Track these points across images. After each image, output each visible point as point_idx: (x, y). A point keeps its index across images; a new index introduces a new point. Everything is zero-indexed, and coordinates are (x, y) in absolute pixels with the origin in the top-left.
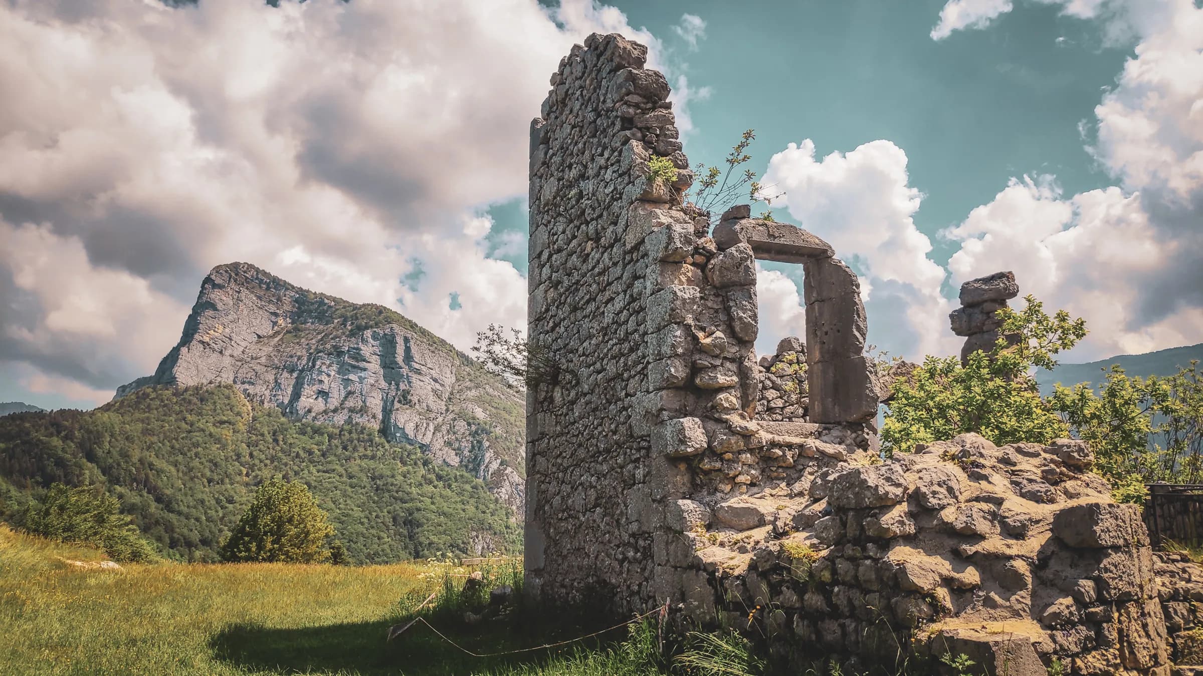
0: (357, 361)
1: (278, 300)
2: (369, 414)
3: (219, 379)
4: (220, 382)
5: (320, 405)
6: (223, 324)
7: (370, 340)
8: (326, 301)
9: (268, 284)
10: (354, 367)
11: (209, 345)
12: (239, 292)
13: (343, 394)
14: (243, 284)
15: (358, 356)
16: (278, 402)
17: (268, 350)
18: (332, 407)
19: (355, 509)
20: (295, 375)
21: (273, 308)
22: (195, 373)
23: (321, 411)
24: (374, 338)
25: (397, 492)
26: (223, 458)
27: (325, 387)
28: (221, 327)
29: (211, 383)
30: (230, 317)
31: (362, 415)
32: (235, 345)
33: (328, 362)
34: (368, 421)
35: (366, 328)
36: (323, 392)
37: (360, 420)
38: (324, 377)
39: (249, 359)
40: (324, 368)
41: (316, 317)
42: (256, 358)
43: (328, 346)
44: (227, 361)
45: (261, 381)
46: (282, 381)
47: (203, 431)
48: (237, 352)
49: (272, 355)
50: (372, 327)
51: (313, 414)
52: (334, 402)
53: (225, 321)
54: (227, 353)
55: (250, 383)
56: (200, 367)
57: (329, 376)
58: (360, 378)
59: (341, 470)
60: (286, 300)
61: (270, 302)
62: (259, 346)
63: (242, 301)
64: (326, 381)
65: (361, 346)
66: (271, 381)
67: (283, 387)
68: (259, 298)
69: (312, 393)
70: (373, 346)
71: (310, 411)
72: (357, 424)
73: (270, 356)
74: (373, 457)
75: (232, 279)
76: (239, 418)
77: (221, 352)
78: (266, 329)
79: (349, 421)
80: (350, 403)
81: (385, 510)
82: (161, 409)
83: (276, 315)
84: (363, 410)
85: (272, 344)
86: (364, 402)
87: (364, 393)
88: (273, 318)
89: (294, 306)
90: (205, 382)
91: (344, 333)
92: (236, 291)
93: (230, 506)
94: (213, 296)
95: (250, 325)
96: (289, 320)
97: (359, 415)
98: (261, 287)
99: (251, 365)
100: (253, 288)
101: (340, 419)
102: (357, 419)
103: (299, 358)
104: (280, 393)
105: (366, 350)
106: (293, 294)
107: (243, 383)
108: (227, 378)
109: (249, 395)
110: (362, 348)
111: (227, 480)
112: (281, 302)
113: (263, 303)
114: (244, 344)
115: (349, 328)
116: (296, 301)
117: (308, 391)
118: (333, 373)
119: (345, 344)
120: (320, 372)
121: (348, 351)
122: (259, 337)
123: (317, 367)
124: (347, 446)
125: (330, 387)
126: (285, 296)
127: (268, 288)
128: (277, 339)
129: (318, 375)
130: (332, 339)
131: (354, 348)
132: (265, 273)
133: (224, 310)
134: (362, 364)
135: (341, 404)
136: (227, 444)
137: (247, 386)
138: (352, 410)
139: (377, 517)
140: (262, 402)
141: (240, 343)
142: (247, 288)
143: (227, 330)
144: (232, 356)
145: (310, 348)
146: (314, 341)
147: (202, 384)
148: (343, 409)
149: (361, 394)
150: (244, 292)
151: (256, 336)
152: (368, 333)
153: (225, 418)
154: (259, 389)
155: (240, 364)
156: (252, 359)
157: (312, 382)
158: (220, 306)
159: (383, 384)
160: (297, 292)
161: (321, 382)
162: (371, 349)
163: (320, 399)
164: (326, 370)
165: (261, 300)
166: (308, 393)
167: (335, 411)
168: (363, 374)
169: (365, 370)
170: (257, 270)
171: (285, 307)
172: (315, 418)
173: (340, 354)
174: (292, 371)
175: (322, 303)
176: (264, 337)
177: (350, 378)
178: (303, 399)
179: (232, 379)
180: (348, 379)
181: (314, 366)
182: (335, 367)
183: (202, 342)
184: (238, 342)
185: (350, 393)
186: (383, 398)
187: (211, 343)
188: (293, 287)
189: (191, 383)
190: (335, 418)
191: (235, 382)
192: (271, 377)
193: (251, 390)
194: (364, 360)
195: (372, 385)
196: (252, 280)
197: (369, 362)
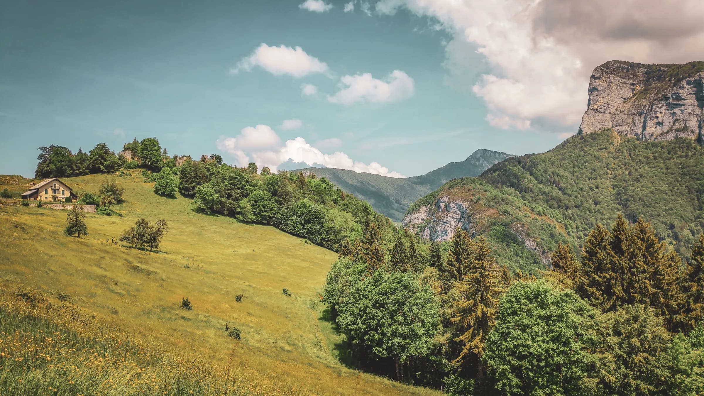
0: (678, 101)
1: (634, 76)
2: (689, 131)
3: (604, 127)
4: (604, 128)
5: (658, 130)
6: (603, 97)
7: (686, 86)
8: (662, 68)
9: (627, 69)
10: (676, 105)
11: (597, 110)
12: (609, 78)
13: (672, 122)
14: (612, 73)
15: (678, 98)
16: (635, 133)
17: (629, 105)
18: (666, 131)
19: (664, 185)
20: (643, 116)
21: (631, 81)
22: (591, 126)
23: (659, 134)
24: (689, 83)
25: (696, 175)
26: (599, 166)
27: (660, 120)
28: (602, 99)
29: (600, 129)
30: (606, 93)
31: (684, 132)
32: (611, 107)
33: (660, 105)
34: (688, 135)
35: (683, 79)
36: (660, 123)
37: (683, 135)
38: (658, 115)
39: (619, 113)
40: (658, 109)
41: (657, 80)
42: (623, 111)
43: (660, 96)
44: (607, 116)
45: (625, 124)
46: (636, 121)
47: (591, 155)
48: (613, 110)
49: (631, 108)
50: (686, 78)
51: (654, 137)
52: (666, 128)
53: (604, 95)
54: (607, 112)
55: (620, 126)
56: (594, 122)
57: (661, 113)
58: (682, 111)
59: (662, 165)
60: (640, 74)
61: (629, 78)
62: (625, 105)
63: (611, 82)
64: (660, 117)
65: (679, 91)
66: (630, 123)
67: (636, 125)
68: (622, 78)
69: (653, 125)
70: (688, 89)
71: (652, 135)
72: (682, 138)
73: (630, 109)
74: (686, 156)
75: (604, 72)
76: (612, 145)
77: (604, 113)
78: (628, 93)
79: (676, 138)
80: (676, 126)
81: (684, 186)
82: (573, 147)
83: (633, 84)
84: (685, 129)
85: (631, 101)
86: (685, 124)
87: (685, 119)
88: (632, 87)
89: (644, 77)
90: (597, 129)
91: (669, 86)
92: (608, 78)
93: (597, 190)
94: (595, 84)
95: (619, 94)
96: (642, 85)
97: (682, 133)
98: (623, 71)
99: (620, 116)
100: (619, 73)
101: (671, 137)
102: (682, 135)
103: (645, 106)
104: (635, 128)
105: (683, 93)
106: (643, 70)
107: (617, 126)
108: (608, 125)
109: (619, 132)
110: (680, 92)
111: (599, 178)
112: (636, 76)
113: (625, 80)
114: (616, 105)
115: (673, 82)
116: (646, 73)
117: (650, 123)
118: (664, 111)
119: (669, 92)
120: (656, 112)
121: (672, 96)
122: (625, 99)
123: (653, 109)
124: (671, 152)
125: (663, 119)
126: (638, 72)
127: (628, 71)
128: (634, 98)
129: (655, 114)
130: (663, 91)
131: (675, 94)
132: (625, 63)
133: (602, 90)
134: (681, 102)
135: (671, 128)
136: (602, 160)
137: (618, 128)
138: (677, 130)
139: (678, 189)
140: (626, 135)
141: (614, 105)
142: (614, 75)
143: (606, 100)
144: (610, 113)
145: (651, 100)
146: (652, 95)
147: (595, 131)
148: (672, 130)
149: (683, 120)
150: (613, 77)
151: (623, 99)
152: (684, 82)
153: (604, 147)
154: (624, 128)
155: (614, 116)
156: (621, 112)
157: (652, 119)
158: (600, 88)
159: (697, 110)
160: (646, 68)
161: (657, 117)
162: (687, 92)
163: (658, 127)
164: (659, 110)
165: (624, 79)
166: (650, 126)
167: (668, 132)
168: (682, 108)
169: (684, 105)
170: (620, 62)
171: (639, 79)
172: (655, 138)
173: (667, 99)
174: (641, 115)
175: (660, 70)
176: (628, 98)
177: (674, 112)
178: (647, 129)
179: (611, 125)
180: (674, 113)
181: (652, 109)
182: (665, 107)
183: (593, 109)
184: (612, 105)
185: (676, 121)
186: (698, 119)
187: (598, 108)
188: (643, 65)
189: (589, 131)
190: (667, 137)
191: (613, 126)
192: (630, 120)
193: (621, 129)
194: (683, 99)
195: (690, 113)
196: (617, 69)
197: (686, 100)
